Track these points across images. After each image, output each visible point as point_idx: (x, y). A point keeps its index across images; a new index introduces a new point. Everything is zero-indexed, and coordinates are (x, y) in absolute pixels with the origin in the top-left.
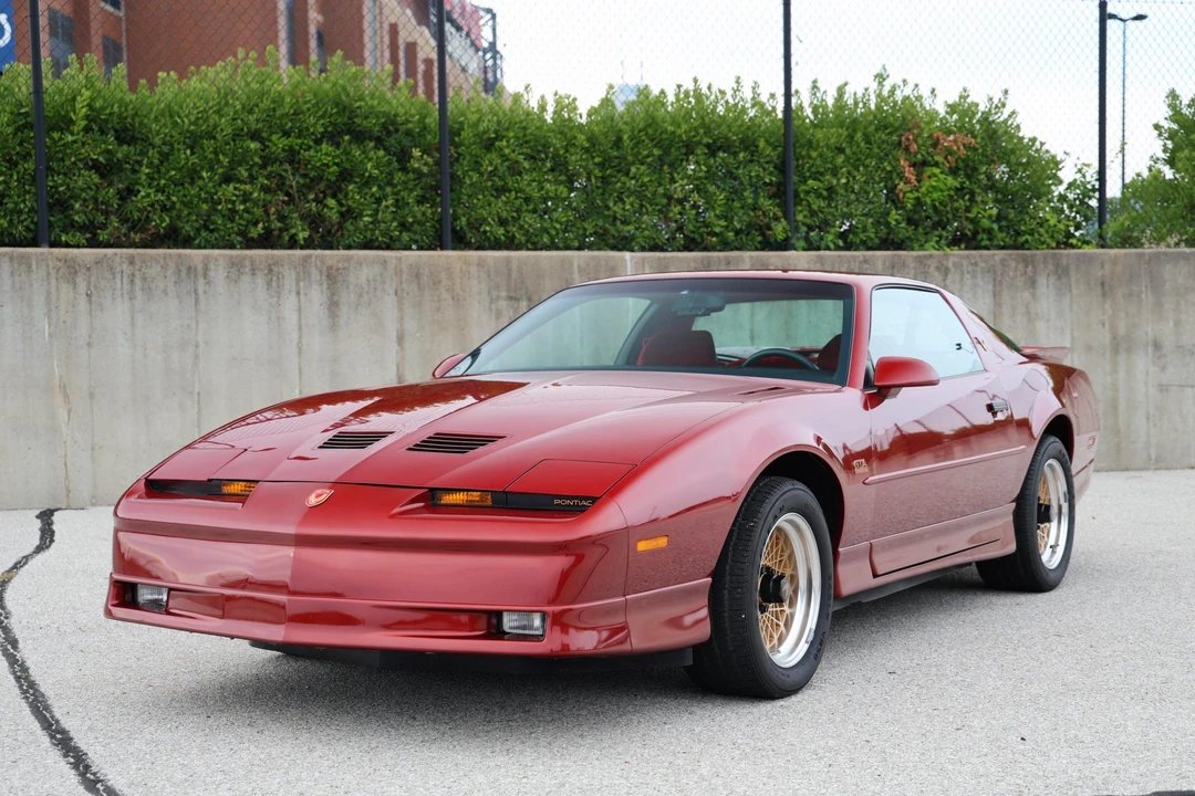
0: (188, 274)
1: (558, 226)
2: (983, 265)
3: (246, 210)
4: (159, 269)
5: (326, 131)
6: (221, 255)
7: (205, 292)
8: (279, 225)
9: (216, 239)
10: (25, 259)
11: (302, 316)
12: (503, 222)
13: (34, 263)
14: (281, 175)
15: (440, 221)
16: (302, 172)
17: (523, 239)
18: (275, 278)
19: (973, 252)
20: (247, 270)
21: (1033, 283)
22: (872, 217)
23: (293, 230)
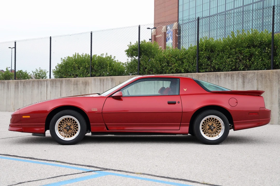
3: (232, 64)
5: (248, 46)
8: (238, 66)
14: (238, 56)
23: (240, 67)
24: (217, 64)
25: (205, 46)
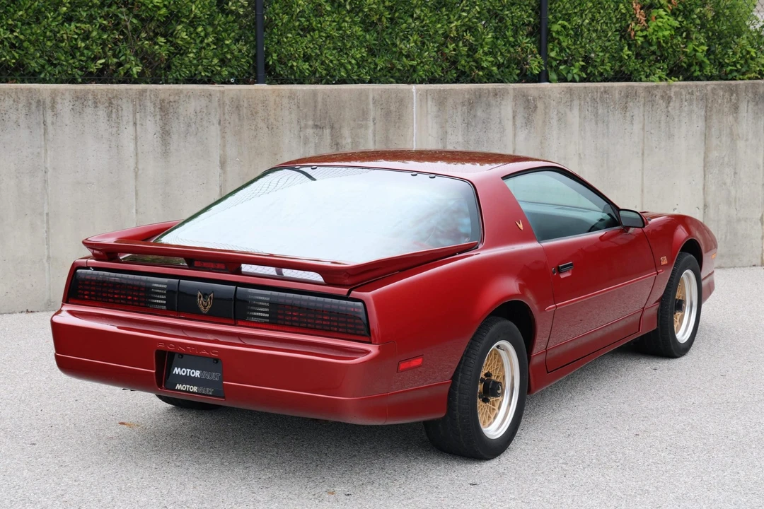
0: (37, 107)
1: (353, 61)
2: (698, 94)
3: (87, 48)
4: (11, 102)
6: (66, 90)
7: (53, 123)
8: (115, 60)
9: (59, 72)
11: (138, 143)
12: (307, 58)
14: (118, 16)
15: (255, 57)
16: (135, 12)
17: (324, 72)
18: (114, 110)
19: (691, 83)
20: (90, 103)
21: (736, 108)
22: (609, 52)
23: (128, 66)
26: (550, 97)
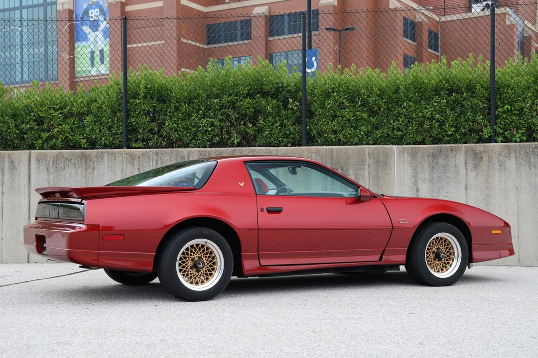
0: (181, 159)
1: (363, 133)
3: (211, 131)
5: (249, 92)
6: (195, 151)
8: (226, 136)
9: (198, 143)
10: (114, 154)
12: (335, 132)
13: (117, 156)
14: (228, 114)
16: (237, 112)
17: (345, 140)
23: (233, 139)
24: (176, 130)
25: (146, 88)
26: (492, 151)
